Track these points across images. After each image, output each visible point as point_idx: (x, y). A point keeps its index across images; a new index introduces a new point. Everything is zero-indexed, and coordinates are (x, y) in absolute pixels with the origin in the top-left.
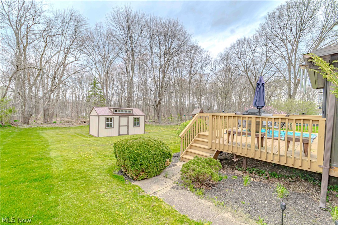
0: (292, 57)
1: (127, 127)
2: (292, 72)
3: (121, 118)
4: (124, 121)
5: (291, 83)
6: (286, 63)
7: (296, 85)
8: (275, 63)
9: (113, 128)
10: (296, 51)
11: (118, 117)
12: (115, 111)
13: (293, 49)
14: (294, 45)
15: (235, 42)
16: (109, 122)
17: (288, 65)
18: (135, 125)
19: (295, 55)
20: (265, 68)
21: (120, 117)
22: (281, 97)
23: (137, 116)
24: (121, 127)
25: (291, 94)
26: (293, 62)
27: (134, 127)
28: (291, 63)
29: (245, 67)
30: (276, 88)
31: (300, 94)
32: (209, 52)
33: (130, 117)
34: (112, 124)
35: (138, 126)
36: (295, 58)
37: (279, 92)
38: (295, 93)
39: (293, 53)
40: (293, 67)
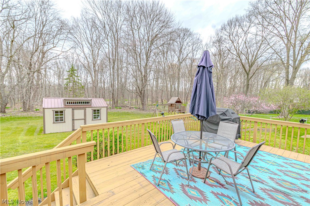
0: (291, 36)
1: (83, 120)
2: (291, 53)
3: (75, 111)
4: (79, 114)
5: (290, 66)
6: (285, 43)
7: (296, 68)
8: (271, 45)
9: (65, 122)
10: (297, 28)
11: (71, 109)
12: (67, 103)
13: (293, 27)
14: (294, 22)
15: (226, 23)
16: (59, 116)
17: (286, 45)
18: (94, 118)
19: (296, 32)
20: (260, 50)
21: (73, 109)
22: (279, 81)
23: (97, 107)
24: (75, 121)
25: (289, 80)
26: (293, 41)
27: (92, 120)
28: (290, 42)
29: (238, 50)
30: (273, 72)
31: (301, 77)
32: (199, 34)
33: (87, 108)
34: (62, 117)
35: (99, 118)
36: (296, 37)
37: (277, 76)
38: (294, 77)
39: (292, 31)
40: (292, 48)
